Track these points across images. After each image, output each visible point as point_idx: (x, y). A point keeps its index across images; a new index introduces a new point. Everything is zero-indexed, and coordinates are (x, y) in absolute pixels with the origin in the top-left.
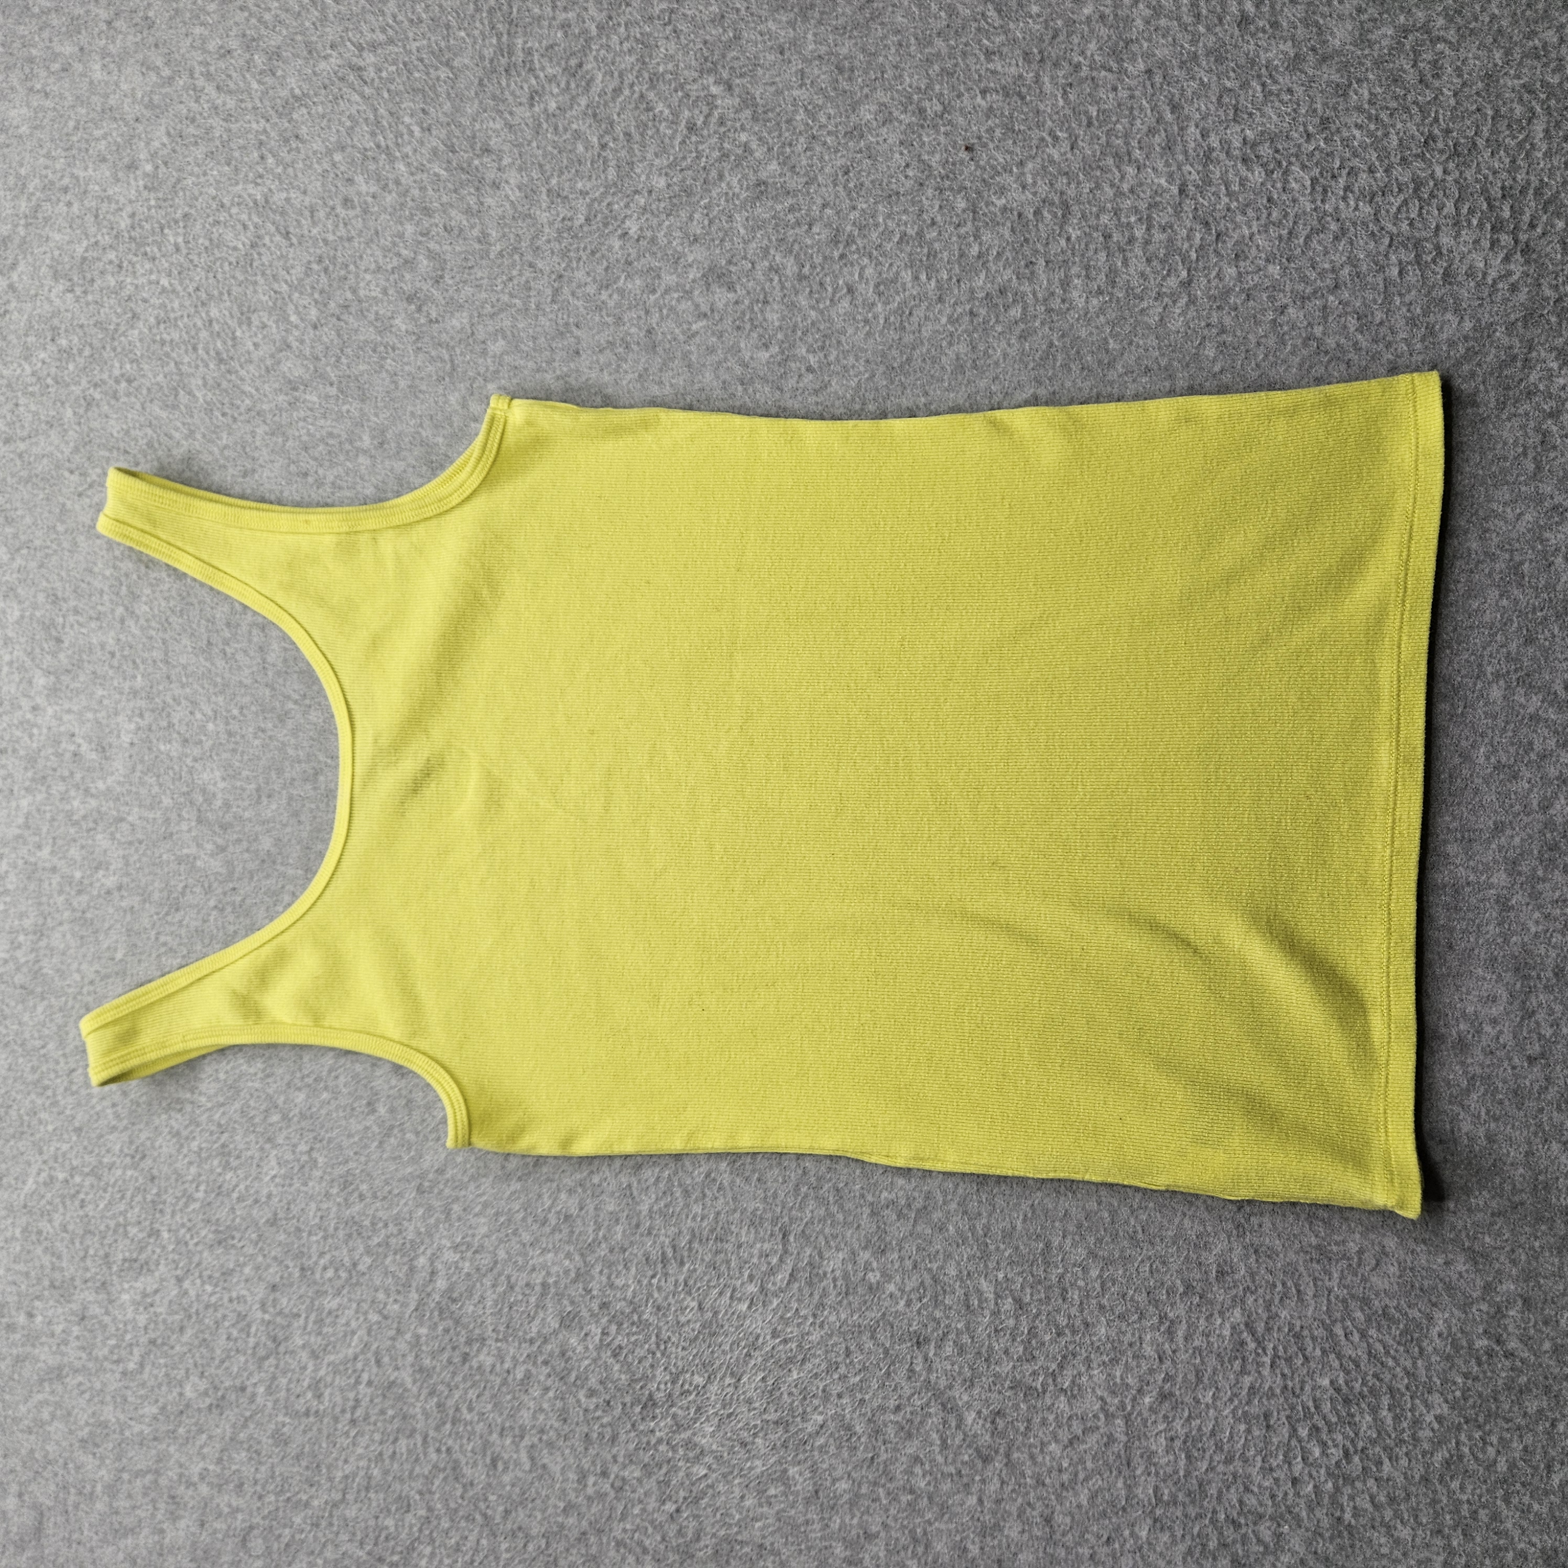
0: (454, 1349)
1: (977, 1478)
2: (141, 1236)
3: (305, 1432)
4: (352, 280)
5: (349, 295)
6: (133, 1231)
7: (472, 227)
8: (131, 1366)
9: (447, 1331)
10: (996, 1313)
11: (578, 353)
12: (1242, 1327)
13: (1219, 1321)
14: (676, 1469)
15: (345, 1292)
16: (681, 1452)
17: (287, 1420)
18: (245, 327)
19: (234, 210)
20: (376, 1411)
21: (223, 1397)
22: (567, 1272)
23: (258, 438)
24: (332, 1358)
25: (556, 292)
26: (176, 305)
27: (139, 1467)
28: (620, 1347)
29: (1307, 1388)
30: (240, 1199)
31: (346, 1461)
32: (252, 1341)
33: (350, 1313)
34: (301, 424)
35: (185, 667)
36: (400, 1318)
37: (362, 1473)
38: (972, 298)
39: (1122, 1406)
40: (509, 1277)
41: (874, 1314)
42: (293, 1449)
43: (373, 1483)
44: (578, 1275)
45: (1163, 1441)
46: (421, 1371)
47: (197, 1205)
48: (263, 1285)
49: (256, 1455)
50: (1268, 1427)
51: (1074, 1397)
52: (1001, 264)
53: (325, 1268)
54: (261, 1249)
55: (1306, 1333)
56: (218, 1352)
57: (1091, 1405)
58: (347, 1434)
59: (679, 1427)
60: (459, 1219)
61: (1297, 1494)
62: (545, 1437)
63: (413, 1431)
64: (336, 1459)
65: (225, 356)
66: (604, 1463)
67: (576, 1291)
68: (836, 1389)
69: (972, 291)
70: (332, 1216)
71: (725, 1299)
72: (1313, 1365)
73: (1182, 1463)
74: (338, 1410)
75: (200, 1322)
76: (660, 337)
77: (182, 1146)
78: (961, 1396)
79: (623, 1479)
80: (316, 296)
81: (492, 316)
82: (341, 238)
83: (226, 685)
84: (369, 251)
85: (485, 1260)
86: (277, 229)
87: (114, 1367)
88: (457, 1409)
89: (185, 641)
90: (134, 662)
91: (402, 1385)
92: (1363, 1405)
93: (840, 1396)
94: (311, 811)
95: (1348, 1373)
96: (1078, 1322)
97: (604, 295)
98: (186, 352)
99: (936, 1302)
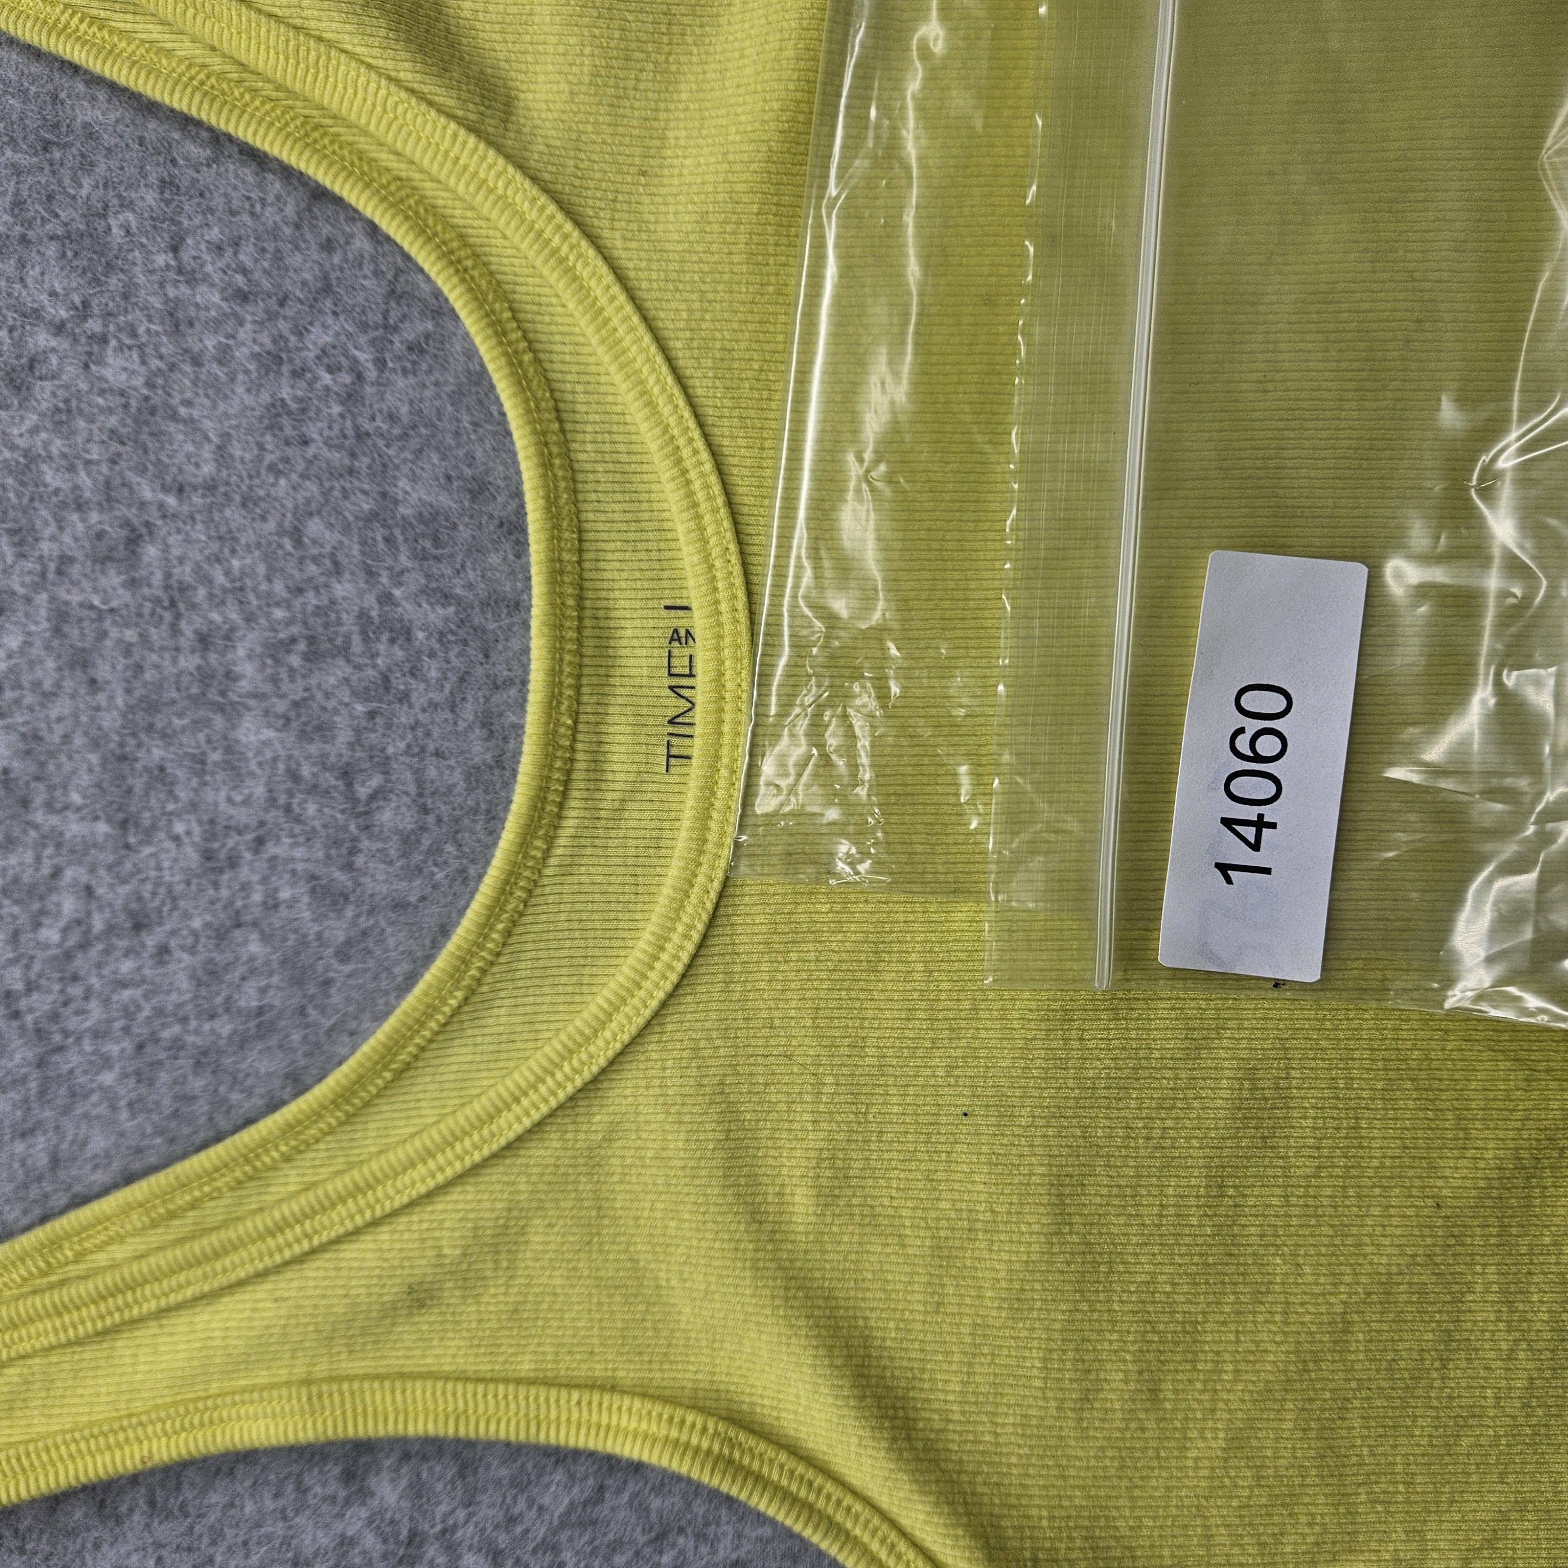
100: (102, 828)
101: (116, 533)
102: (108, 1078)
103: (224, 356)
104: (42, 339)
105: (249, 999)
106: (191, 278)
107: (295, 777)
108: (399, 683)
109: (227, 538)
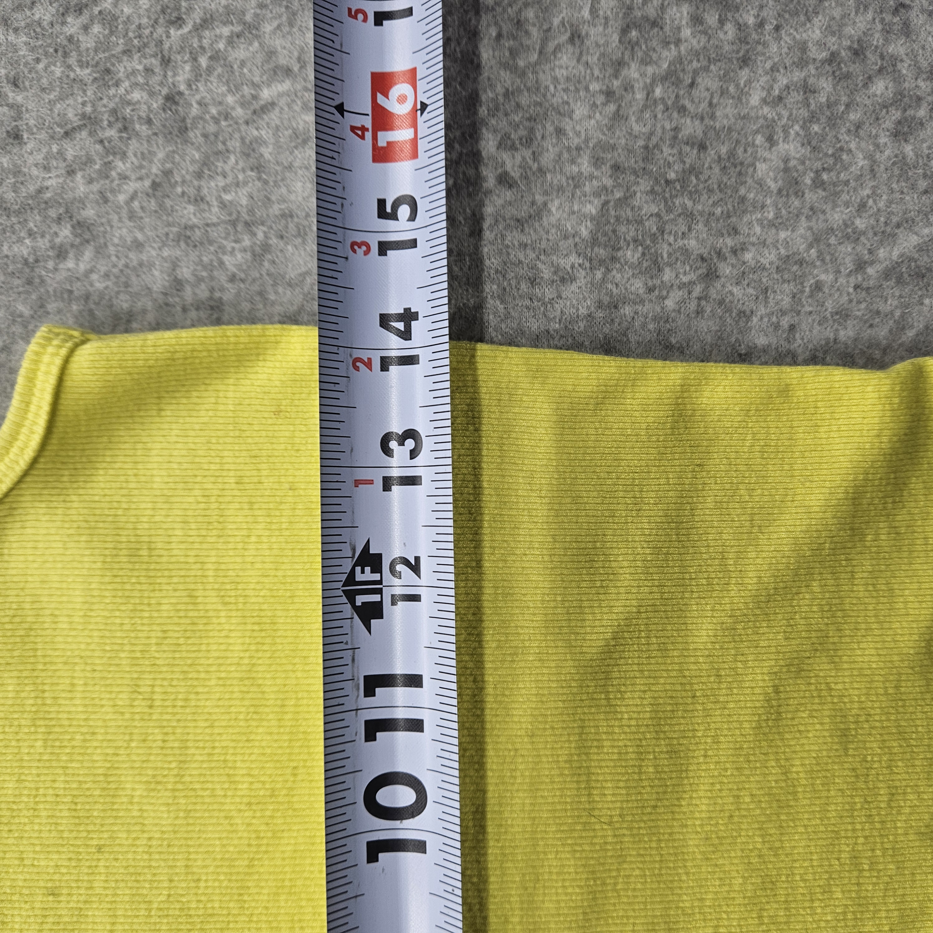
38: (804, 61)
69: (803, 47)
76: (195, 110)
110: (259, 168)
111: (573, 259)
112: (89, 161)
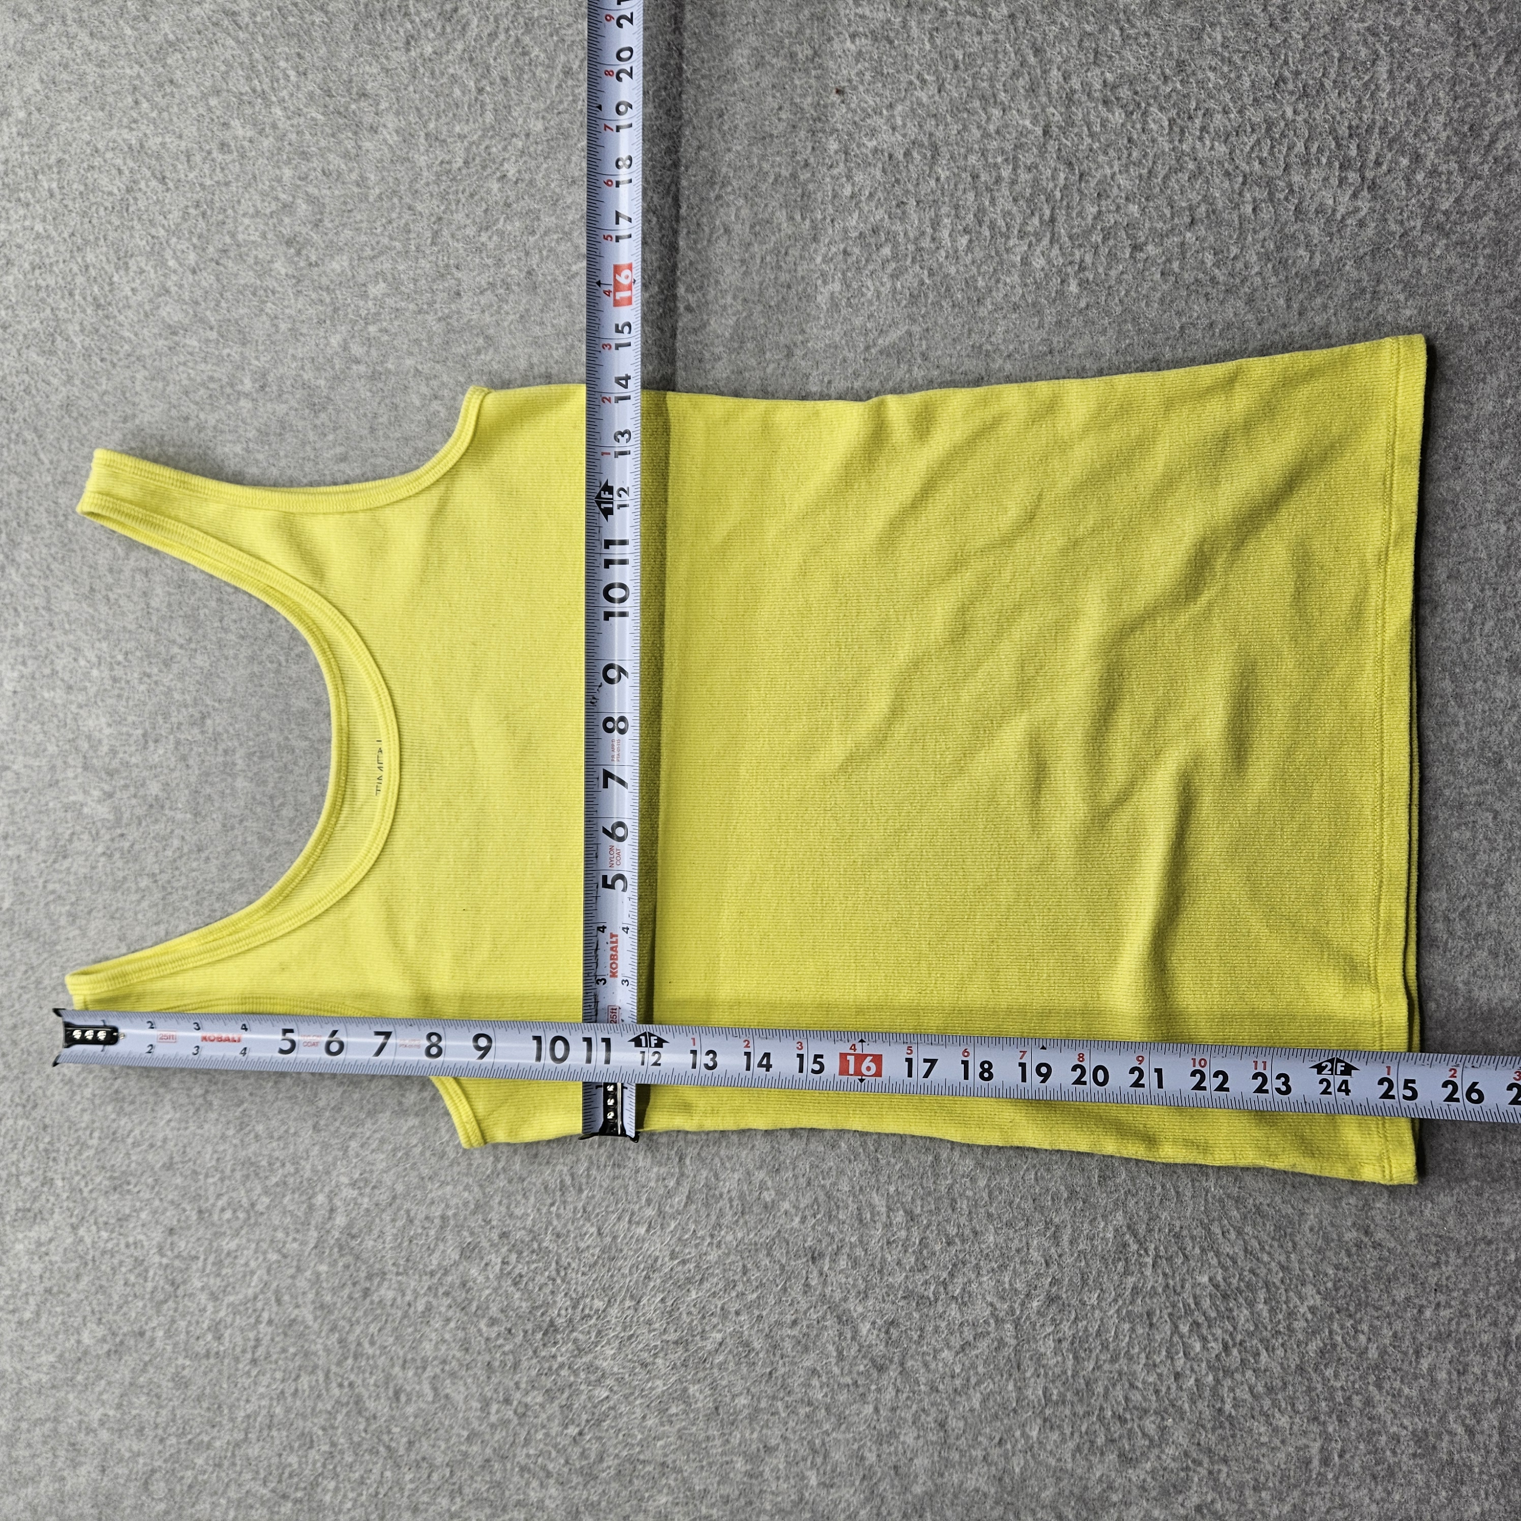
0: (354, 1284)
1: (873, 1387)
2: (34, 1185)
3: (205, 1374)
4: (230, 225)
5: (228, 240)
6: (25, 1180)
7: (351, 171)
8: (27, 1315)
9: (347, 1267)
10: (888, 1226)
11: (458, 294)
12: (1125, 1229)
13: (1102, 1224)
14: (578, 1392)
15: (243, 1232)
16: (583, 1375)
17: (188, 1363)
18: (122, 272)
19: (109, 155)
20: (278, 1349)
21: (122, 1343)
22: (466, 1204)
23: (138, 383)
24: (231, 1298)
25: (436, 234)
26: (51, 250)
27: (37, 1416)
28: (521, 1276)
29: (1188, 1286)
30: (135, 1144)
31: (248, 1401)
32: (150, 1286)
33: (248, 1253)
34: (181, 368)
35: (67, 614)
36: (300, 1255)
37: (264, 1412)
38: (846, 238)
39: (1012, 1311)
40: (408, 1212)
41: (770, 1232)
42: (193, 1391)
43: (276, 1421)
44: (477, 1206)
45: (1051, 1343)
46: (322, 1308)
47: (91, 1152)
48: (160, 1229)
49: (156, 1400)
50: (1151, 1325)
51: (965, 1304)
52: (873, 204)
53: (223, 1210)
54: (158, 1193)
55: (1185, 1232)
56: (116, 1297)
57: (981, 1311)
58: (248, 1374)
59: (580, 1351)
60: (357, 1155)
61: (1180, 1388)
62: (447, 1368)
63: (316, 1367)
64: (238, 1400)
65: (102, 301)
66: (507, 1390)
67: (475, 1222)
68: (733, 1307)
69: (845, 231)
70: (228, 1158)
71: (624, 1223)
72: (1192, 1263)
73: (1070, 1363)
74: (238, 1350)
75: (97, 1269)
76: (540, 278)
77: (74, 1093)
78: (855, 1307)
79: (526, 1405)
80: (195, 240)
81: (372, 259)
82: (218, 182)
83: (110, 631)
84: (247, 196)
85: (383, 1196)
86: (153, 174)
87: (10, 1317)
88: (359, 1344)
89: (68, 587)
90: (16, 610)
91: (303, 1322)
92: (1241, 1300)
93: (737, 1313)
94: (199, 755)
95: (1225, 1269)
96: (967, 1232)
97: (484, 237)
98: (63, 298)
99: (830, 1217)
100: (189, 816)
101: (197, 715)
102: (186, 904)
103: (236, 657)
104: (175, 650)
105: (236, 876)
106: (226, 630)
107: (254, 798)
108: (290, 767)
109: (235, 718)
110: (570, 307)
111: (721, 349)
112: (491, 305)
